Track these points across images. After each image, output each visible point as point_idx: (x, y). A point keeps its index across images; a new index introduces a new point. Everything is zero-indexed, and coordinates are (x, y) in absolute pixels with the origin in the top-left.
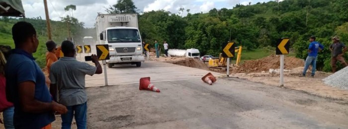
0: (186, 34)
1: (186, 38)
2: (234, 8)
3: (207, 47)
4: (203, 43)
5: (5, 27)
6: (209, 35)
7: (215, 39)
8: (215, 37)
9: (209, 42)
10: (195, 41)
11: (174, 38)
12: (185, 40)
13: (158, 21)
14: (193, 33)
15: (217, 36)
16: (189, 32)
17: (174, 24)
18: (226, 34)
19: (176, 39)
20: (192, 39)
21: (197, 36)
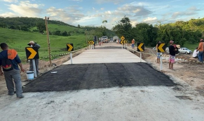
0: (157, 35)
1: (157, 36)
2: (190, 20)
3: (168, 41)
4: (165, 39)
5: (78, 30)
6: (169, 35)
7: (173, 37)
8: (173, 36)
9: (169, 39)
10: (162, 38)
11: (151, 36)
12: (156, 37)
13: (143, 28)
14: (161, 34)
15: (174, 35)
16: (159, 33)
17: (151, 29)
18: (179, 34)
19: (152, 37)
20: (160, 37)
21: (163, 36)
